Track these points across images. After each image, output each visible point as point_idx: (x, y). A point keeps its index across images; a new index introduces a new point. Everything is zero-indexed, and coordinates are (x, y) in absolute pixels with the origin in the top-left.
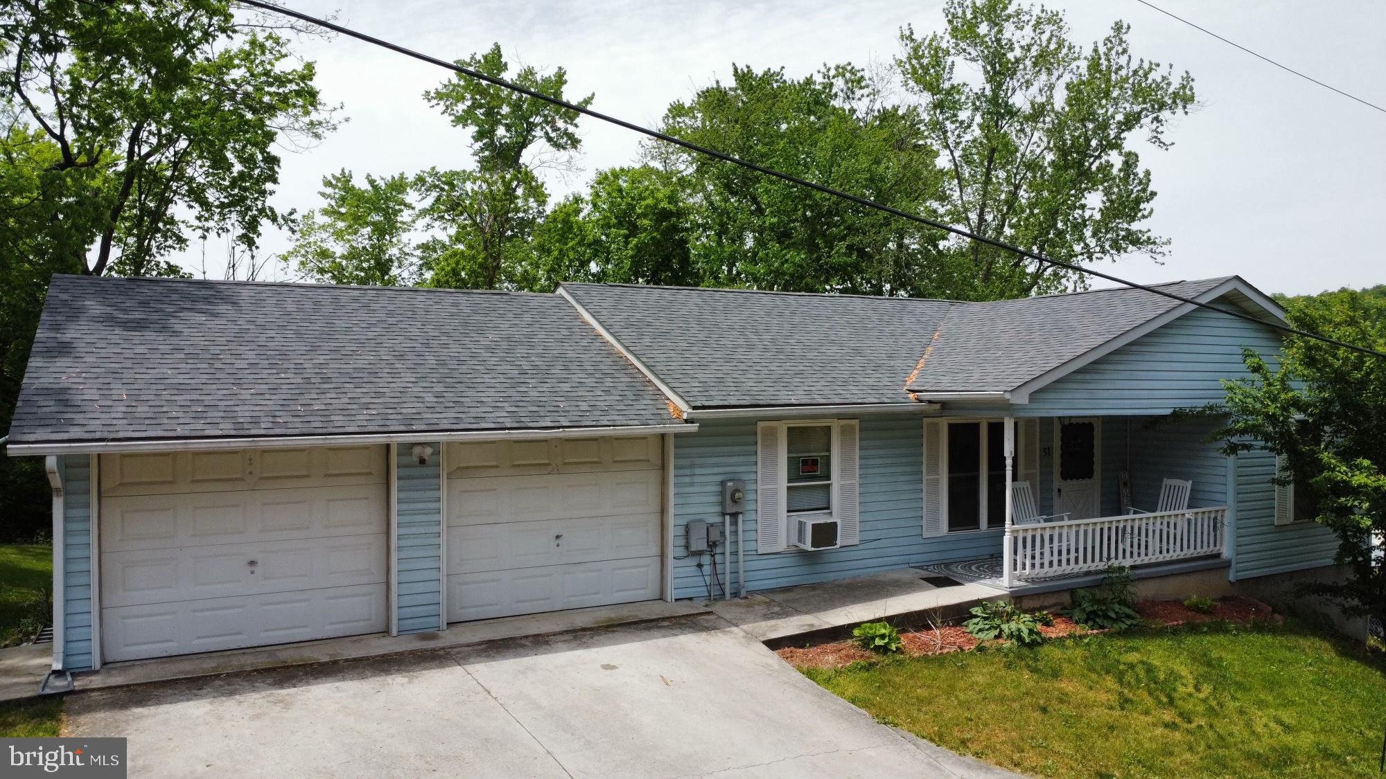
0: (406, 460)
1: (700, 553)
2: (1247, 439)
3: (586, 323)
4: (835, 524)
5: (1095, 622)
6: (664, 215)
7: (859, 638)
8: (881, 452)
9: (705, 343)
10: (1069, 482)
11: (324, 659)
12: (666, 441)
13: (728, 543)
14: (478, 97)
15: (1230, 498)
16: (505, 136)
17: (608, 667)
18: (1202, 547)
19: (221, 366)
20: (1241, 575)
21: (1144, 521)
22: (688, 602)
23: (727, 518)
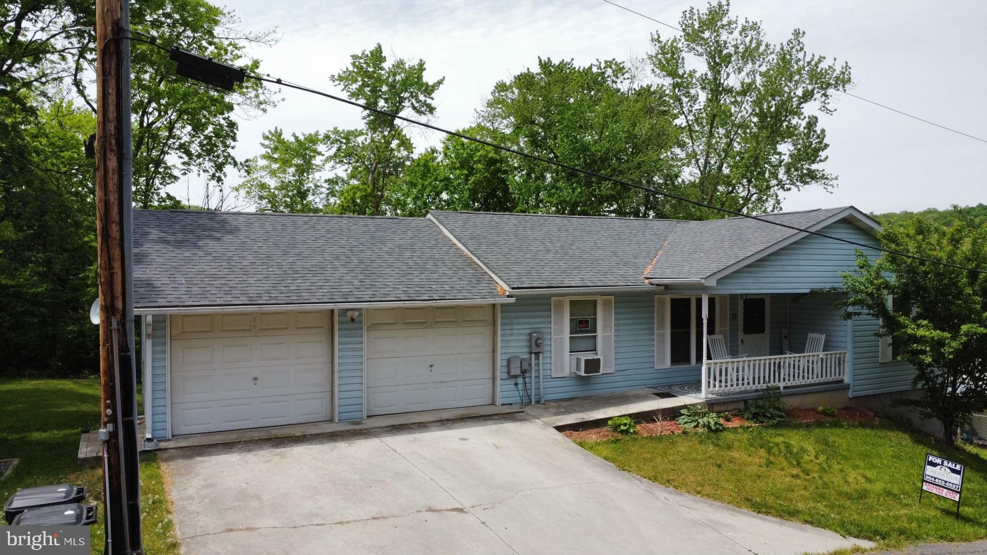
0: (343, 319)
1: (516, 377)
2: (857, 309)
3: (446, 237)
4: (599, 360)
5: (758, 419)
6: (492, 162)
7: (612, 426)
8: (627, 316)
9: (520, 249)
10: (748, 335)
11: (300, 434)
12: (496, 309)
13: (533, 371)
14: (366, 80)
15: (849, 346)
16: (384, 107)
17: (462, 439)
18: (831, 376)
19: (234, 264)
20: (857, 394)
21: (792, 359)
22: (510, 406)
23: (533, 355)
